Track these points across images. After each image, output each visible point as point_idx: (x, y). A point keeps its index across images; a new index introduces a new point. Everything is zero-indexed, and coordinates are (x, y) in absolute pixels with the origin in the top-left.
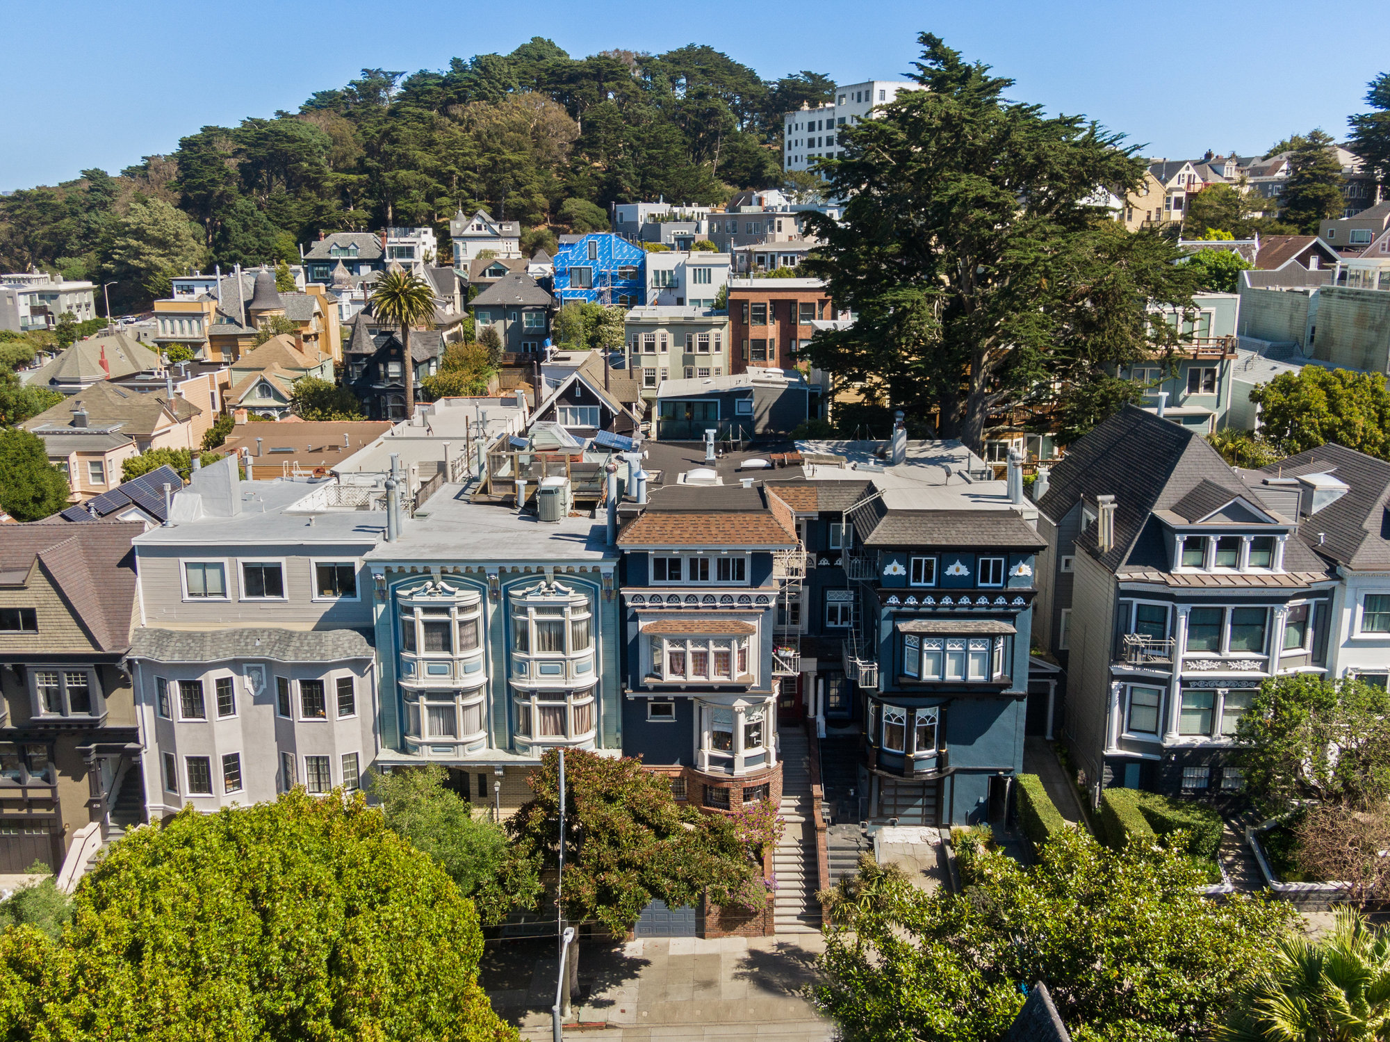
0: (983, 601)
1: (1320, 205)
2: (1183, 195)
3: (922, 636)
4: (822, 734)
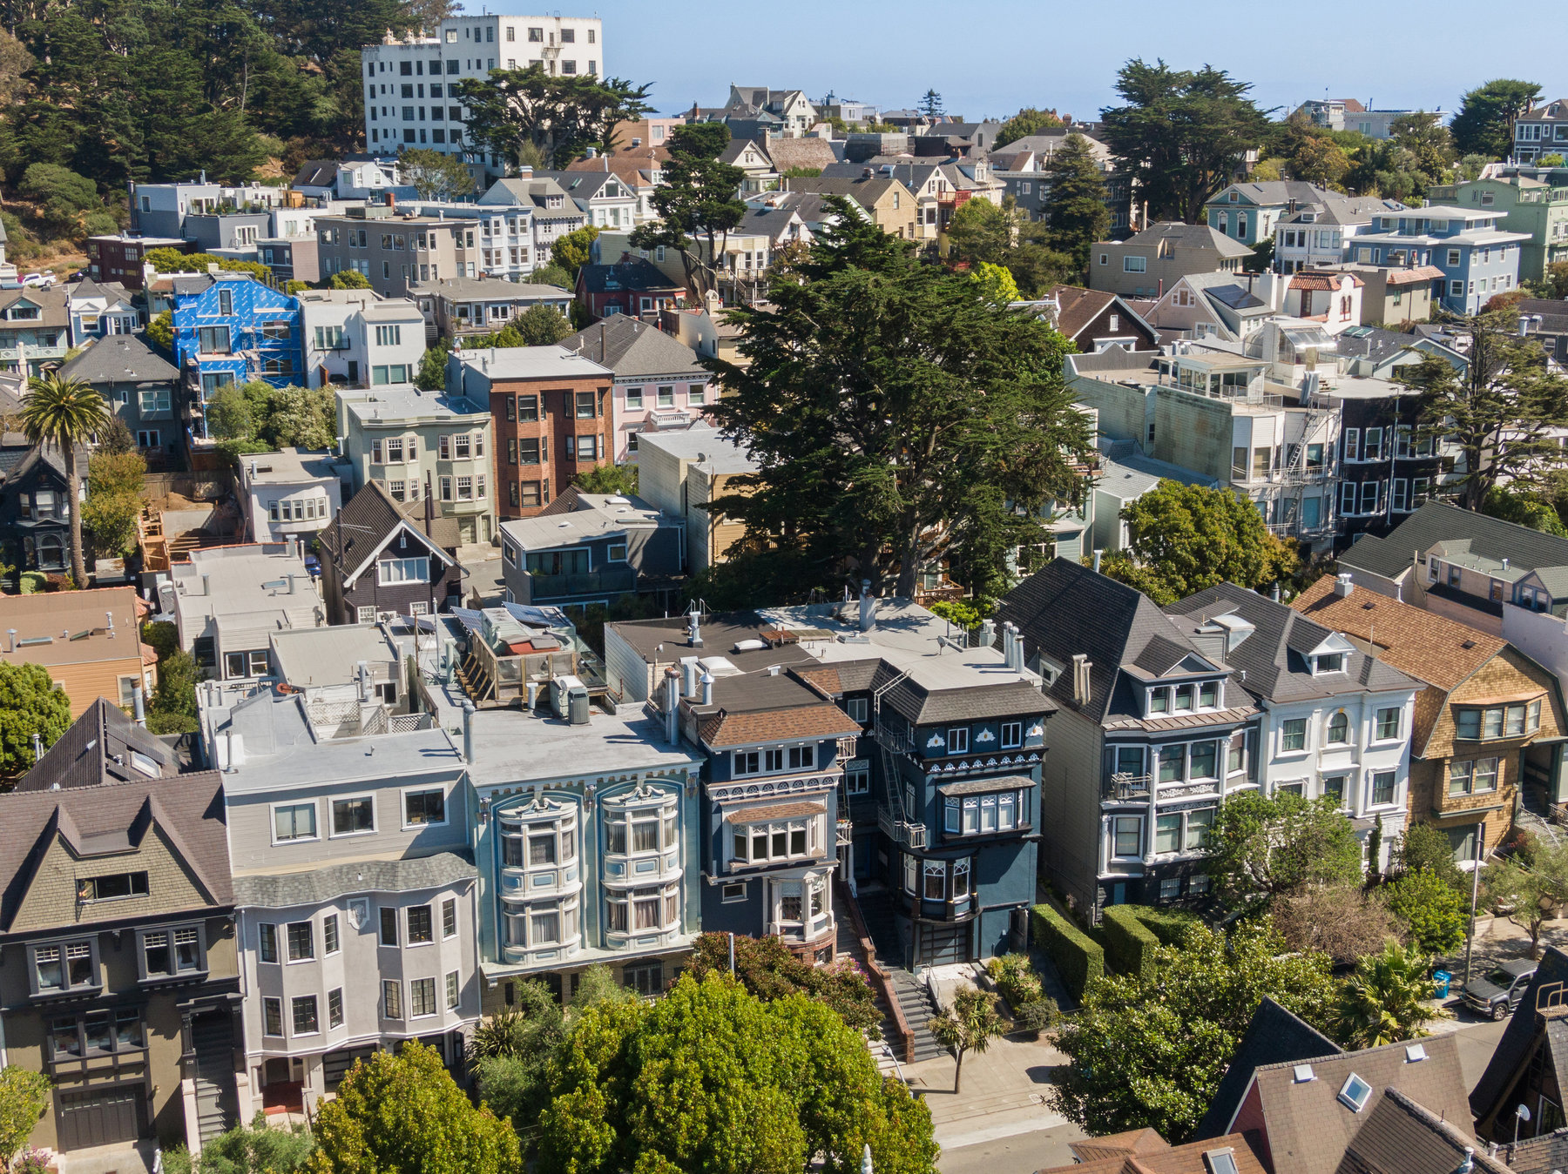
0: (1006, 761)
1: (1087, 222)
2: (935, 205)
3: (962, 797)
4: (855, 895)
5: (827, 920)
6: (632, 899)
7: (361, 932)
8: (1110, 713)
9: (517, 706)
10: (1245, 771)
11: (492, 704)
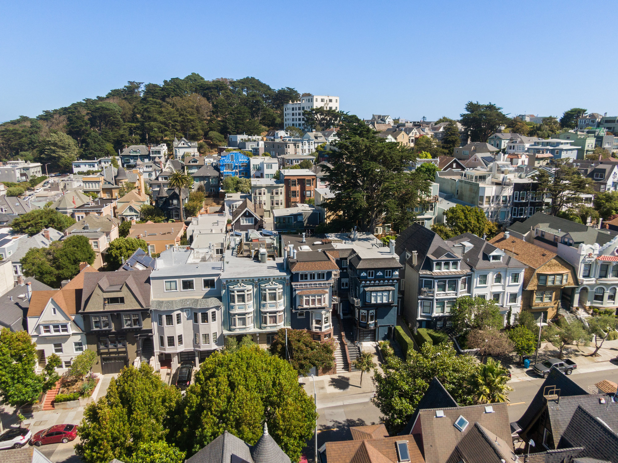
0: (386, 281)
1: (454, 142)
2: (414, 138)
3: (371, 292)
4: (342, 318)
5: (330, 326)
6: (268, 315)
7: (188, 319)
8: (423, 269)
9: (249, 256)
10: (466, 290)
11: (241, 255)
